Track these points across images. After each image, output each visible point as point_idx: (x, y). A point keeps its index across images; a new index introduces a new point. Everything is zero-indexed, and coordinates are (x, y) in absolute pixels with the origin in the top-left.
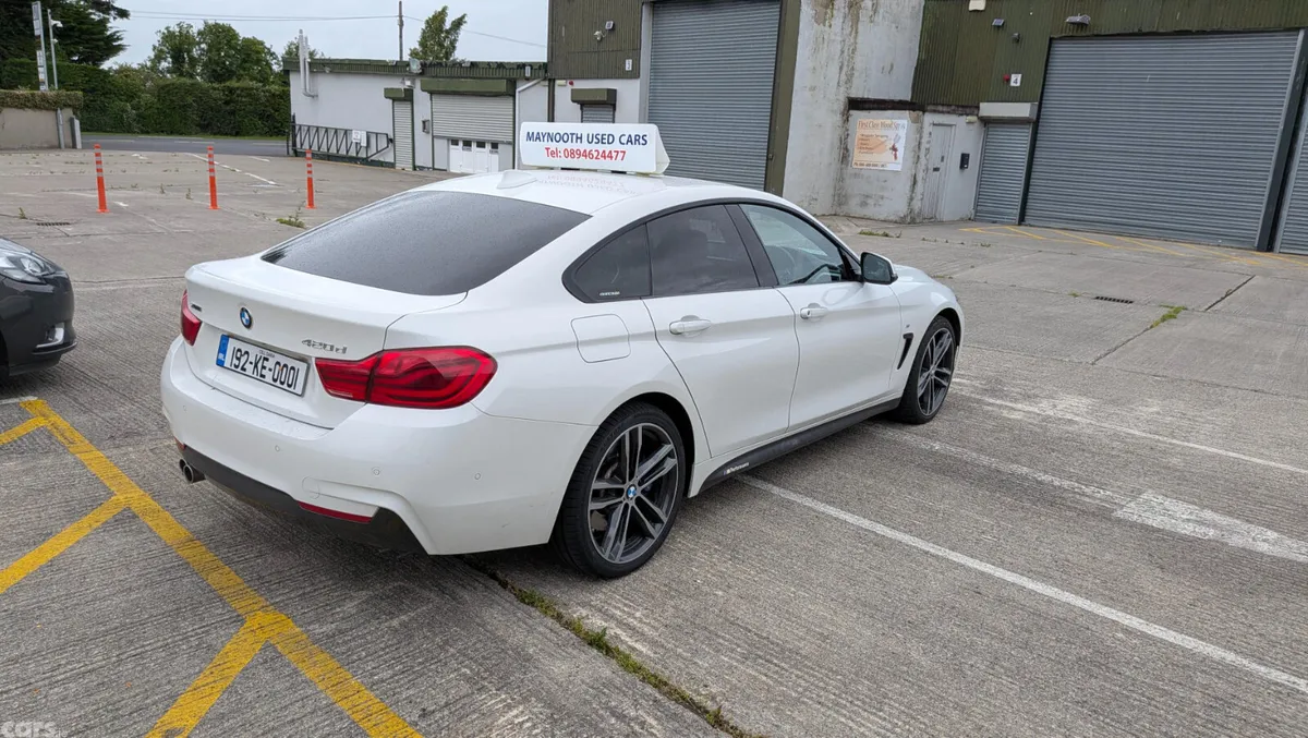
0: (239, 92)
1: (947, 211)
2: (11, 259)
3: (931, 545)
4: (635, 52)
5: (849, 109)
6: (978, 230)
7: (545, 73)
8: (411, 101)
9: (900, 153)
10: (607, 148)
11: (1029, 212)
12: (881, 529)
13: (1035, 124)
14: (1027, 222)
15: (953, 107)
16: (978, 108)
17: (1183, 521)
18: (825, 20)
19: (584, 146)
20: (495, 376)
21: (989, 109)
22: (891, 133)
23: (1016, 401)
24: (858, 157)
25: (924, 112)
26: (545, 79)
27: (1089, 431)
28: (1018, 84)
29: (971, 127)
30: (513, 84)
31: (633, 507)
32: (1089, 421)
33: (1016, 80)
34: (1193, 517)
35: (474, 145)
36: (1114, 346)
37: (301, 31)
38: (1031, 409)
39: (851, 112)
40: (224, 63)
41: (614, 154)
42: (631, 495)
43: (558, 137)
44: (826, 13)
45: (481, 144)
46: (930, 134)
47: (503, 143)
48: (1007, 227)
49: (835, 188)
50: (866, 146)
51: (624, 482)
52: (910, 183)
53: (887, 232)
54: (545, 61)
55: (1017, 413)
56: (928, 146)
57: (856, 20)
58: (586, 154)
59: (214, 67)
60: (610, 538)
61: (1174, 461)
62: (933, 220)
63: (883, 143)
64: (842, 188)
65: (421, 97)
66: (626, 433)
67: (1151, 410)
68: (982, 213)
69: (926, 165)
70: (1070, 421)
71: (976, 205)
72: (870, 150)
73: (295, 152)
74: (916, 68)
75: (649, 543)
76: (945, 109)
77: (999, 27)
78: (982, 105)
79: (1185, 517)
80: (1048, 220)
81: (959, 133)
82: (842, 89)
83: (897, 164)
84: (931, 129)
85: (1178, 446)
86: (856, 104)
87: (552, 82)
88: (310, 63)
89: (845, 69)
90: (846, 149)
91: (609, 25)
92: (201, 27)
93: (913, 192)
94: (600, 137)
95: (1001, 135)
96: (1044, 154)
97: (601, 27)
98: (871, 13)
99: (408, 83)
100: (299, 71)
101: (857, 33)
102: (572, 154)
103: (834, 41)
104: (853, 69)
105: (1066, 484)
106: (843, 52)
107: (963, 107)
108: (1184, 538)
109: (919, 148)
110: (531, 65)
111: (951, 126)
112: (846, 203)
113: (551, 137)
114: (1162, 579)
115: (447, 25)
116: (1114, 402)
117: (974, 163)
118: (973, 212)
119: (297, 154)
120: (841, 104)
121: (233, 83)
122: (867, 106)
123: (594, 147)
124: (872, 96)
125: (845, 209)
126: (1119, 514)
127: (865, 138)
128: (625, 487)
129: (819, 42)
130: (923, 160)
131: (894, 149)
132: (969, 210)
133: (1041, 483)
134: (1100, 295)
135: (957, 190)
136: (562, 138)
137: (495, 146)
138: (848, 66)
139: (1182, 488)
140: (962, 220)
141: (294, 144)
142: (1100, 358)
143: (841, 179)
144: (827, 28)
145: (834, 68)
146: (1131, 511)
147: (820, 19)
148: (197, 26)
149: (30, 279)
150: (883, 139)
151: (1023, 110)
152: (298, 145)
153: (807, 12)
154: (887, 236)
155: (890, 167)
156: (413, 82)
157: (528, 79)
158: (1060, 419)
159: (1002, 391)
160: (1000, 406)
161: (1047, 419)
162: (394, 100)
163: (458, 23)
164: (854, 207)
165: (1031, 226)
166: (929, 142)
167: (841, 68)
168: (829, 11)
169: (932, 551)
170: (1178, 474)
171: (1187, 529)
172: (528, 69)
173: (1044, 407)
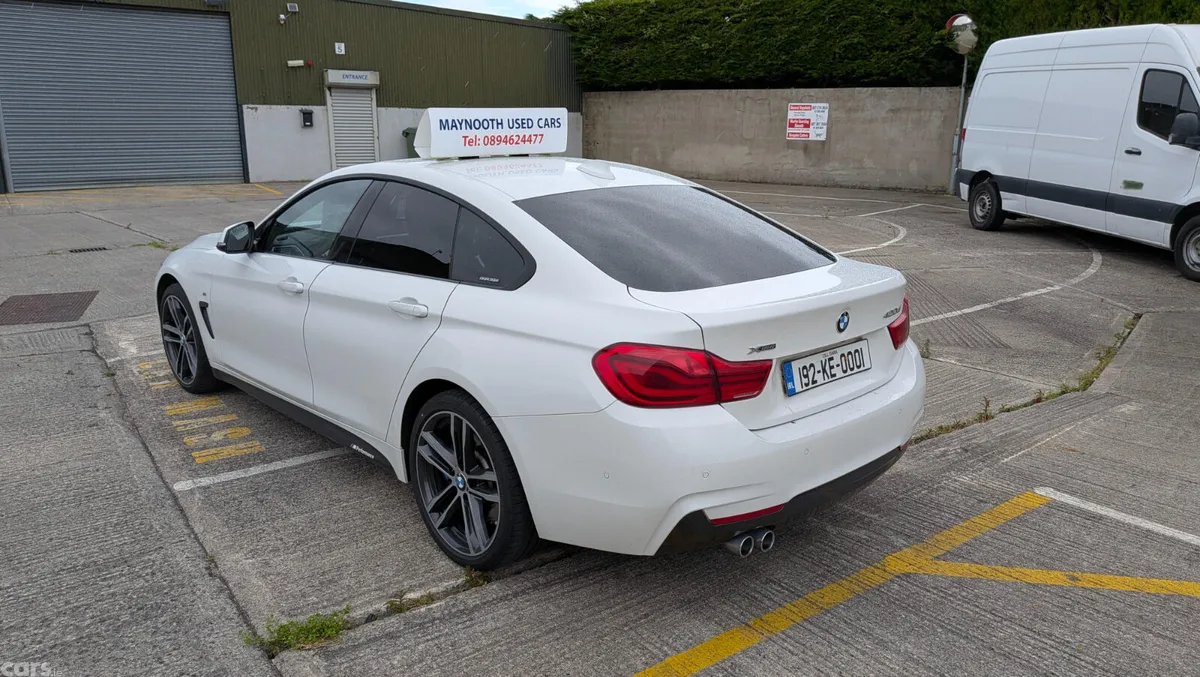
10: (527, 132)
19: (504, 132)
41: (533, 138)
43: (477, 124)
58: (508, 140)
94: (520, 122)
102: (492, 141)
113: (470, 125)
123: (514, 132)
136: (481, 124)
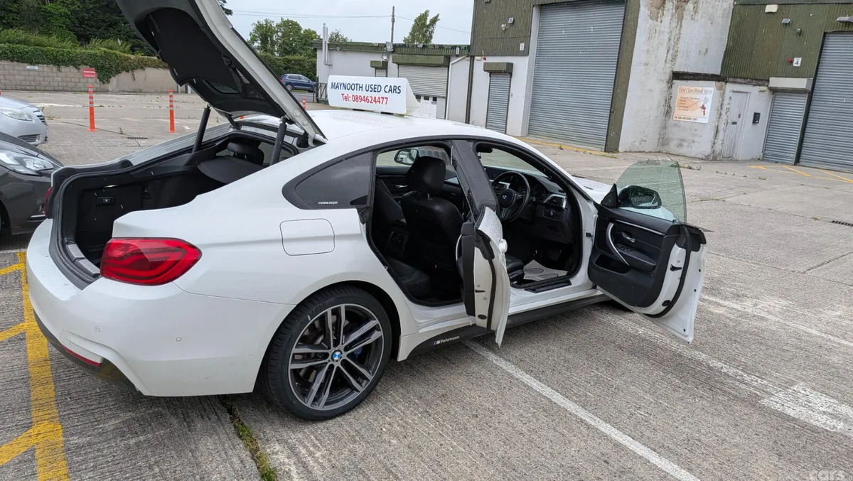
0: (293, 62)
1: (740, 153)
2: (16, 159)
3: (590, 415)
4: (527, 39)
5: (673, 79)
6: (763, 168)
7: (469, 52)
8: (386, 69)
9: (708, 111)
10: (377, 95)
11: (803, 156)
12: (558, 398)
13: (810, 94)
14: (801, 163)
15: (748, 80)
16: (768, 81)
17: (819, 413)
18: (657, 18)
19: (363, 93)
20: (198, 262)
21: (776, 82)
22: (701, 97)
23: (726, 298)
24: (677, 112)
25: (726, 82)
26: (468, 56)
27: (773, 328)
28: (799, 65)
29: (762, 94)
30: (448, 59)
31: (338, 367)
32: (777, 319)
33: (797, 62)
34: (830, 410)
35: (422, 98)
36: (827, 260)
37: (324, 24)
38: (735, 306)
39: (674, 81)
40: (292, 45)
41: (381, 100)
42: (336, 358)
43: (349, 86)
44: (658, 13)
45: (427, 98)
46: (730, 98)
47: (439, 97)
48: (784, 166)
49: (660, 134)
50: (684, 105)
51: (329, 348)
52: (713, 133)
53: (691, 165)
54: (469, 44)
55: (721, 308)
56: (728, 106)
57: (681, 19)
58: (365, 99)
59: (285, 46)
60: (313, 391)
61: (835, 359)
62: (730, 159)
63: (695, 103)
64: (665, 134)
65: (392, 67)
66: (329, 311)
67: (835, 314)
68: (768, 155)
69: (727, 120)
70: (762, 319)
71: (765, 149)
72: (686, 108)
73: (317, 100)
74: (725, 52)
75: (355, 395)
76: (742, 81)
77: (786, 24)
78: (771, 79)
79: (821, 409)
80: (819, 163)
81: (754, 98)
82: (668, 65)
83: (705, 119)
84: (731, 94)
85: (844, 346)
86: (677, 76)
87: (472, 58)
88: (328, 44)
89: (671, 52)
90: (670, 107)
91: (511, 20)
92: (279, 21)
93: (715, 138)
94: (373, 87)
95: (784, 100)
96: (816, 115)
97: (506, 22)
98: (693, 13)
99: (385, 58)
100: (322, 49)
101: (681, 26)
102: (356, 99)
103: (663, 32)
104: (677, 51)
105: (732, 371)
106: (670, 39)
107: (756, 79)
108: (814, 430)
109: (721, 108)
110: (460, 47)
111: (747, 93)
112: (668, 144)
113: (345, 86)
114: (775, 466)
115: (428, 23)
116: (806, 305)
117: (764, 119)
118: (762, 154)
119: (318, 101)
120: (667, 76)
121: (290, 57)
122: (685, 77)
123: (369, 94)
124: (691, 71)
125: (665, 149)
126: (765, 402)
127: (683, 100)
128: (330, 352)
129: (652, 33)
130: (724, 117)
131: (703, 108)
132: (758, 152)
133: (710, 368)
134: (836, 219)
135: (750, 139)
137: (435, 99)
138: (673, 49)
139: (832, 383)
140: (753, 159)
141: (317, 95)
142: (812, 268)
143: (665, 127)
144: (659, 23)
145: (663, 51)
146: (777, 401)
147: (654, 17)
148: (276, 21)
149: (30, 172)
150: (695, 101)
151: (802, 83)
152: (319, 96)
153: (644, 12)
154: (690, 168)
155: (699, 120)
156: (388, 57)
157: (457, 56)
158: (755, 316)
159: (718, 289)
160: (710, 302)
161: (744, 315)
162: (376, 68)
163: (434, 21)
164: (672, 147)
165: (804, 166)
166: (729, 104)
167: (668, 51)
168: (661, 11)
169: (588, 420)
170: (833, 370)
171: (820, 421)
172: (458, 49)
173: (748, 306)
